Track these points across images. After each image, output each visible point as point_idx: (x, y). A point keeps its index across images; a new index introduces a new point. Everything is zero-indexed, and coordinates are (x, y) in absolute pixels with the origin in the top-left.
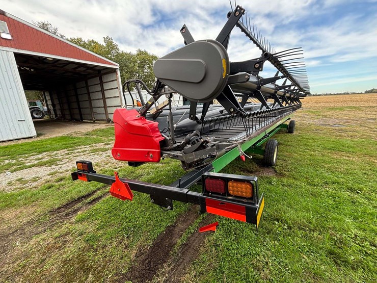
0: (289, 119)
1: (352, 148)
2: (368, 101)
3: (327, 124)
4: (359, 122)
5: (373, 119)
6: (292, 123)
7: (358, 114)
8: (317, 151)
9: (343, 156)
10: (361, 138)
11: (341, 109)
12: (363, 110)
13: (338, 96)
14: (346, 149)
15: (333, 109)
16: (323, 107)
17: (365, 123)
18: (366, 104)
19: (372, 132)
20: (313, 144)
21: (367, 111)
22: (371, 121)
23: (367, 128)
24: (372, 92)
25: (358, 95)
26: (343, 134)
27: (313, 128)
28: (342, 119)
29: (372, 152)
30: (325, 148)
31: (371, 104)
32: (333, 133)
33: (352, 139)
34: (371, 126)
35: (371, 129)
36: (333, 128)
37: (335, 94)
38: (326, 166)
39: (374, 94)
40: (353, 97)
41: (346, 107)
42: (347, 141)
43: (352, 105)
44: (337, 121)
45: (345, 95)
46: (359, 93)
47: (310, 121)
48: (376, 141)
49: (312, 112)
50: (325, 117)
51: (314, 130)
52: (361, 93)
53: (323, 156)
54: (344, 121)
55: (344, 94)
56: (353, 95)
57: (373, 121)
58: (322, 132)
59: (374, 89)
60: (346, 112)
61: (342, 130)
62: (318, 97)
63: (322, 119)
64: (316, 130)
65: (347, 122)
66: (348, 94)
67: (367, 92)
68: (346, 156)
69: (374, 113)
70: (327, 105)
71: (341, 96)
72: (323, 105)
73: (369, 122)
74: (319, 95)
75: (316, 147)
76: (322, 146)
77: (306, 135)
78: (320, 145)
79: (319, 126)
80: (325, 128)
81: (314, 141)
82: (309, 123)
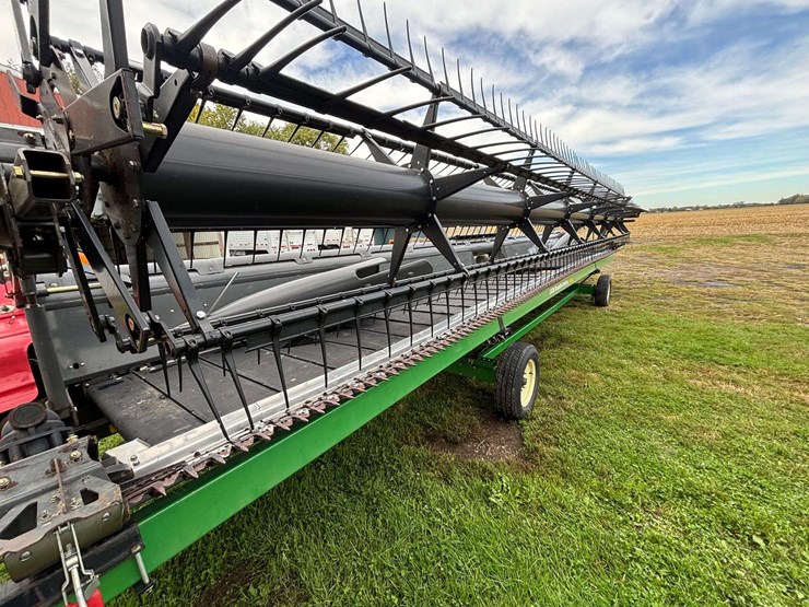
0: (597, 271)
1: (745, 351)
2: (786, 222)
3: (692, 278)
4: (765, 274)
5: (799, 267)
6: (604, 282)
7: (764, 254)
8: (656, 362)
9: (720, 379)
10: (771, 321)
11: (725, 241)
12: (775, 244)
13: (722, 211)
14: (731, 355)
15: (708, 241)
16: (688, 238)
17: (779, 276)
18: (782, 230)
19: (796, 302)
20: (647, 340)
21: (785, 246)
22: (794, 271)
23: (783, 291)
24: (793, 201)
25: (764, 209)
26: (725, 308)
27: (656, 292)
28: (727, 266)
29: (798, 366)
30: (675, 354)
31: (793, 229)
32: (703, 304)
33: (748, 325)
34: (794, 285)
35: (795, 295)
36: (705, 290)
37: (715, 208)
38: (671, 418)
39: (800, 206)
40: (754, 214)
41: (738, 237)
42: (734, 329)
43: (750, 232)
44: (716, 272)
45: (736, 210)
46: (766, 205)
47: (653, 273)
48: (807, 330)
49: (661, 249)
50: (689, 260)
51: (657, 297)
52: (772, 204)
53: (668, 378)
54: (732, 271)
55: (735, 206)
56: (753, 209)
57: (798, 271)
58: (677, 301)
59: (798, 196)
60: (737, 249)
61: (723, 295)
62: (679, 214)
63: (682, 268)
64: (665, 296)
65: (739, 274)
66: (742, 206)
67: (783, 202)
68: (727, 381)
69: (799, 250)
70: (697, 231)
71: (728, 211)
72: (686, 231)
73: (790, 275)
74: (683, 210)
75: (654, 350)
76: (670, 346)
77: (636, 313)
78: (665, 343)
79: (671, 285)
80: (684, 291)
81: (653, 331)
82: (650, 279)
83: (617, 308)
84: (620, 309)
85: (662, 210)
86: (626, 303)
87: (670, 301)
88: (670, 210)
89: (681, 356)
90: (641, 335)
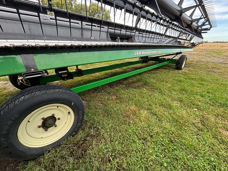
6: (183, 58)
20: (196, 90)
30: (214, 102)
47: (209, 59)
51: (209, 68)
58: (219, 71)
63: (222, 58)
64: (213, 68)
75: (199, 97)
76: (211, 96)
77: (196, 74)
78: (208, 92)
79: (216, 64)
80: (223, 67)
81: (202, 84)
82: (207, 61)
83: (186, 71)
84: (188, 72)
85: (217, 42)
86: (192, 69)
87: (215, 70)
88: (221, 42)
89: (217, 104)
90: (193, 86)
